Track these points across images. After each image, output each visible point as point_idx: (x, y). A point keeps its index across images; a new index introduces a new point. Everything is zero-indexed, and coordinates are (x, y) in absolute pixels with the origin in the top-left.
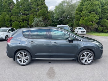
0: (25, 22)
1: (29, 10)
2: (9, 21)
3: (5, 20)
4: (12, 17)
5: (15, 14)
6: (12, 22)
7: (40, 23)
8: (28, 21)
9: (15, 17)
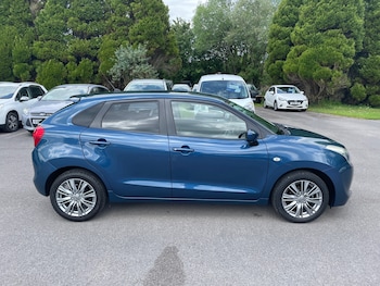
0: (85, 62)
1: (98, 20)
2: (24, 58)
3: (10, 55)
4: (36, 43)
5: (49, 33)
6: (37, 63)
7: (137, 67)
8: (95, 59)
9: (47, 43)
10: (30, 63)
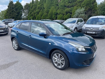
3: (52, 13)
4: (58, 10)
6: (58, 15)
7: (81, 15)
8: (71, 13)
9: (60, 10)
10: (56, 15)
